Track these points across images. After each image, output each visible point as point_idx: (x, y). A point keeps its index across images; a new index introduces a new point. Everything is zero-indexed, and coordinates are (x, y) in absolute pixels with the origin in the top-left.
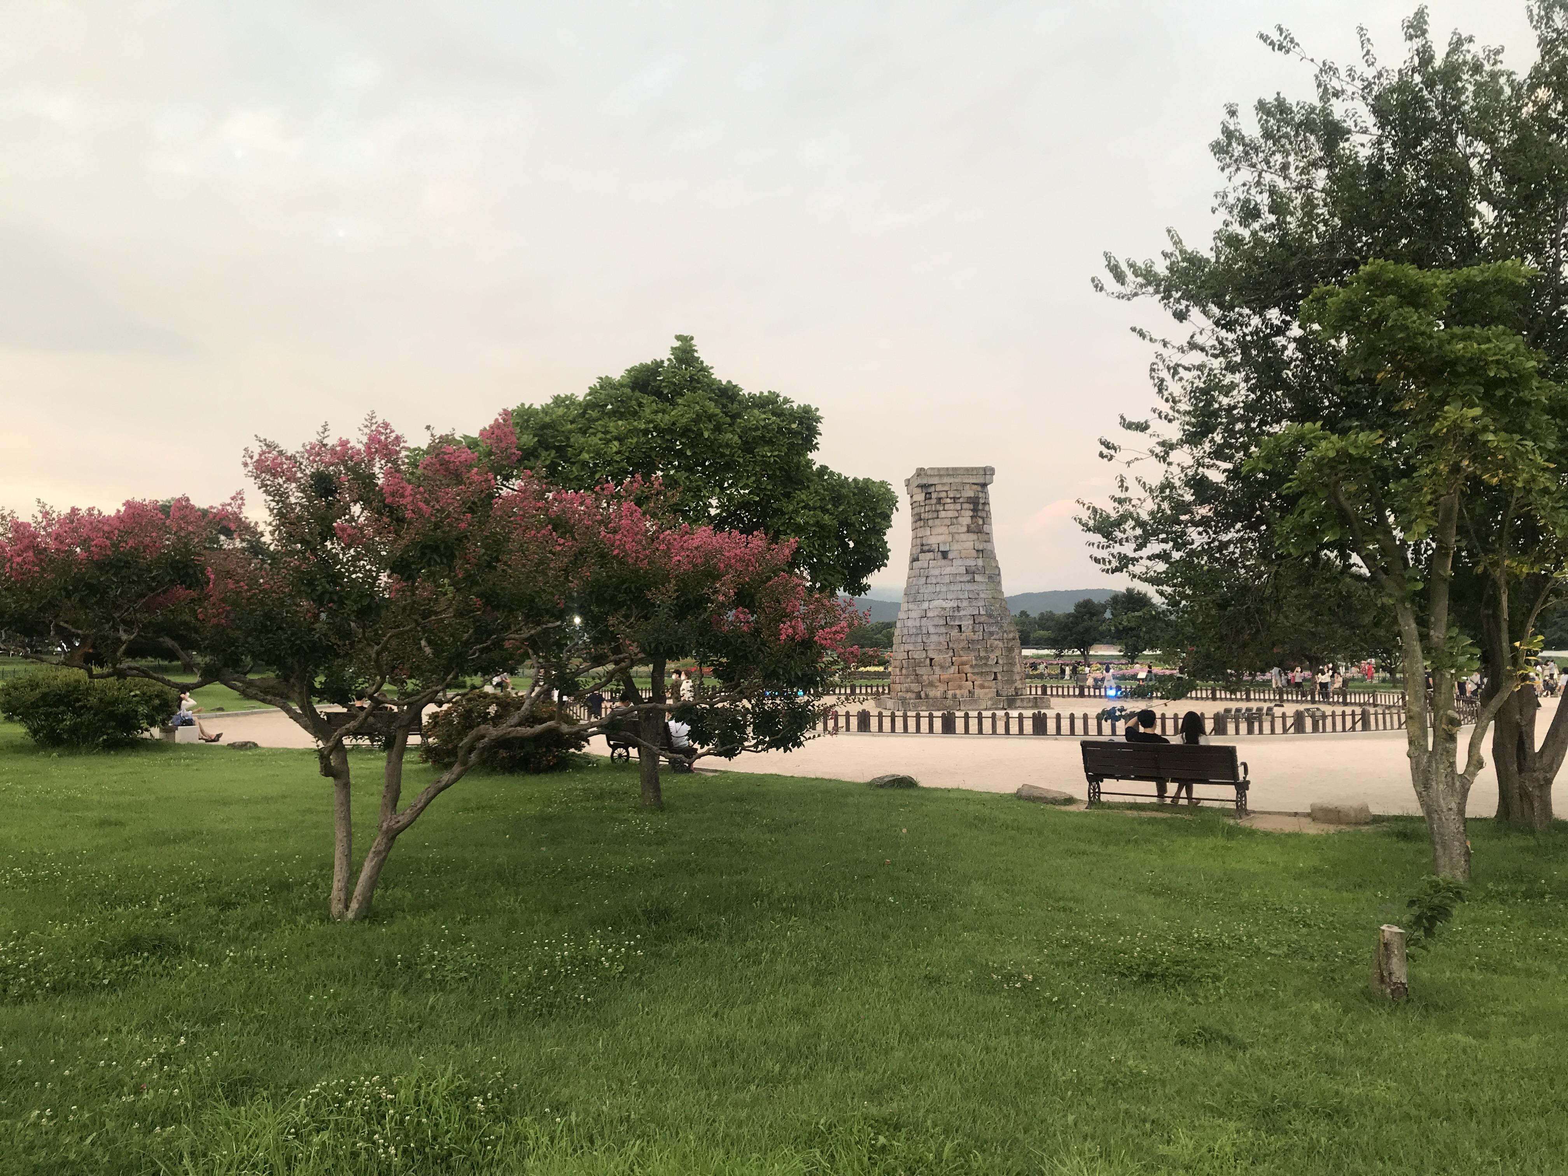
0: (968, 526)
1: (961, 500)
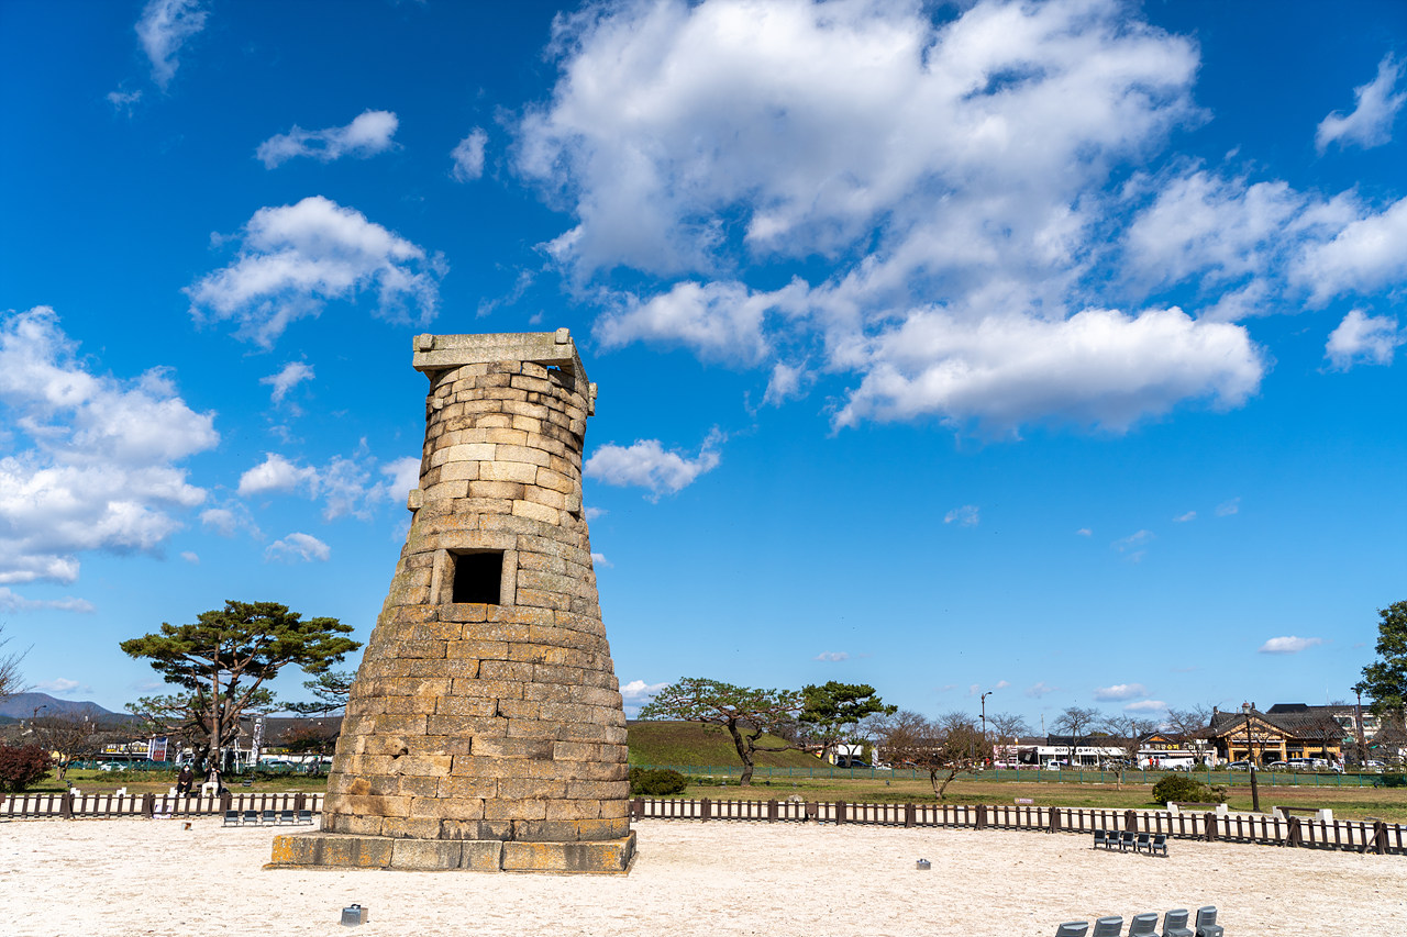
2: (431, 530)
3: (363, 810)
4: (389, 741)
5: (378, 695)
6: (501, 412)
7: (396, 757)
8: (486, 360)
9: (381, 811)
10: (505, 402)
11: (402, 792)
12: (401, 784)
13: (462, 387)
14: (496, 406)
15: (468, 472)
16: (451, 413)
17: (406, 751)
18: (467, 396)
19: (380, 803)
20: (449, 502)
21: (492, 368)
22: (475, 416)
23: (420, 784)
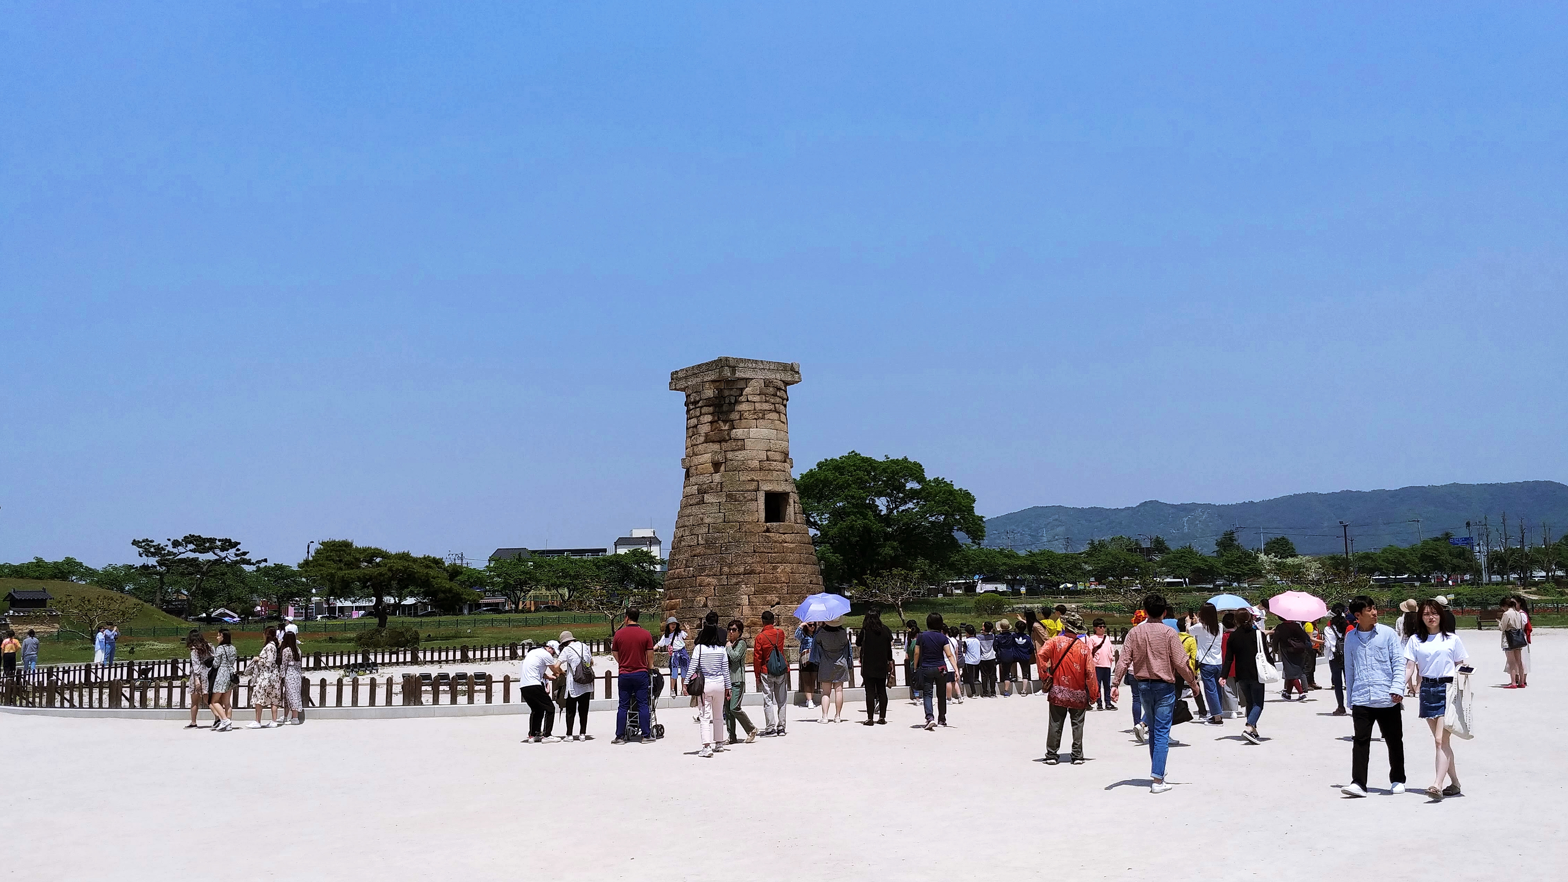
0: (707, 435)
1: (699, 405)
2: (749, 478)
6: (776, 411)
8: (762, 377)
10: (776, 405)
13: (752, 393)
14: (772, 407)
15: (763, 445)
16: (744, 407)
18: (757, 398)
21: (768, 383)
22: (764, 412)
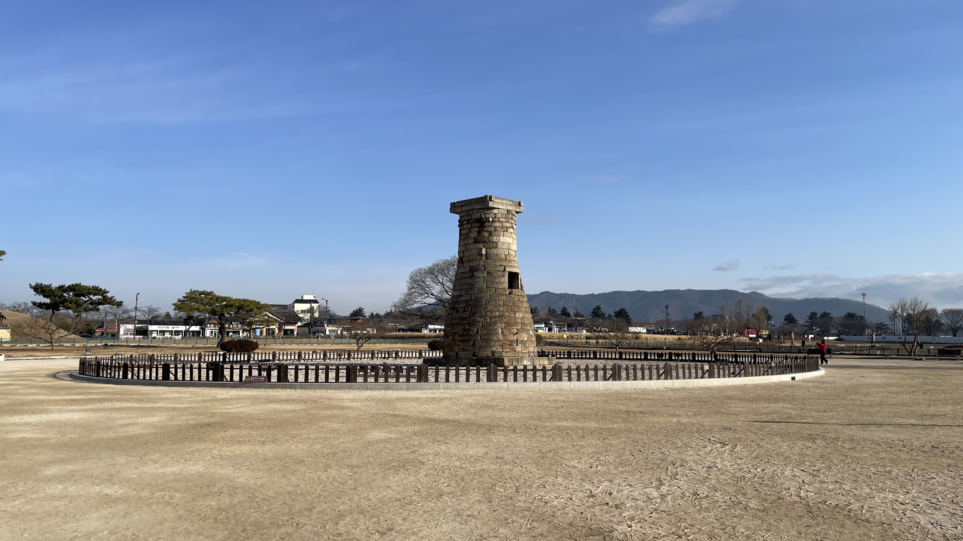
0: (475, 238)
1: (471, 221)
2: (500, 264)
3: (508, 350)
4: (512, 330)
5: (501, 316)
7: (514, 335)
9: (514, 350)
11: (519, 345)
12: (518, 342)
13: (501, 216)
15: (507, 246)
16: (497, 224)
17: (517, 333)
18: (503, 220)
19: (513, 348)
20: (504, 255)
21: (508, 211)
22: (507, 228)
23: (523, 342)
